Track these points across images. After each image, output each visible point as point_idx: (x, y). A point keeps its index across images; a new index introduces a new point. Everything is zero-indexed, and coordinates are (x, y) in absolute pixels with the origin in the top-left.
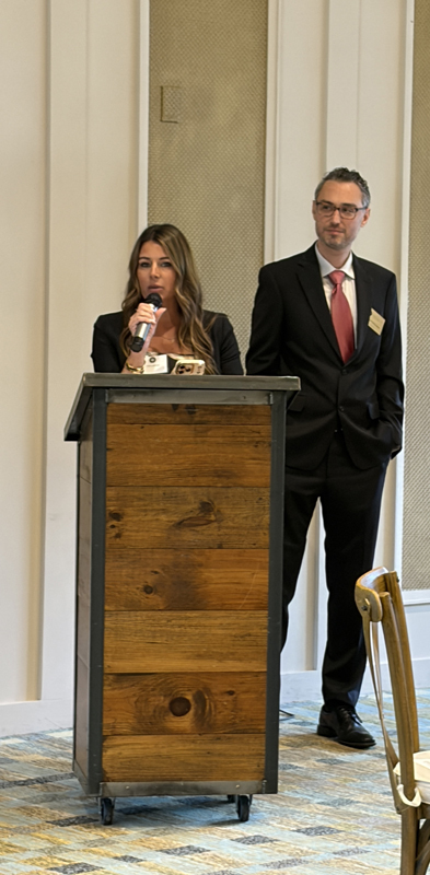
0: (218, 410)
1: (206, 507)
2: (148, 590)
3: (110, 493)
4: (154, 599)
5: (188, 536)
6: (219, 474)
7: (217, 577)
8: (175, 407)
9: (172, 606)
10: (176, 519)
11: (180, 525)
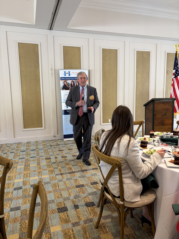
0: (167, 102)
1: (165, 113)
2: (159, 123)
3: (155, 112)
4: (160, 124)
5: (163, 117)
6: (167, 110)
7: (166, 122)
8: (162, 102)
9: (162, 125)
10: (162, 115)
11: (162, 116)
